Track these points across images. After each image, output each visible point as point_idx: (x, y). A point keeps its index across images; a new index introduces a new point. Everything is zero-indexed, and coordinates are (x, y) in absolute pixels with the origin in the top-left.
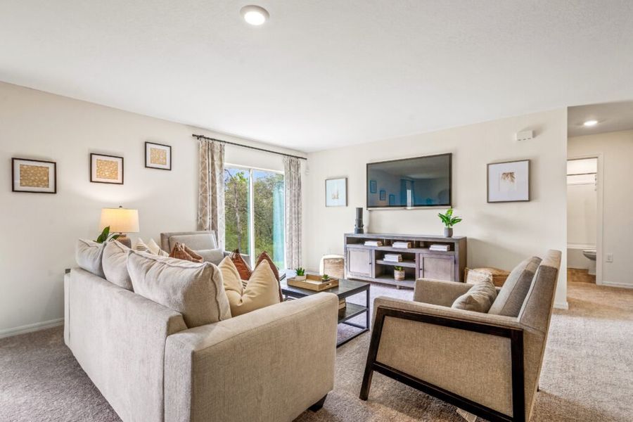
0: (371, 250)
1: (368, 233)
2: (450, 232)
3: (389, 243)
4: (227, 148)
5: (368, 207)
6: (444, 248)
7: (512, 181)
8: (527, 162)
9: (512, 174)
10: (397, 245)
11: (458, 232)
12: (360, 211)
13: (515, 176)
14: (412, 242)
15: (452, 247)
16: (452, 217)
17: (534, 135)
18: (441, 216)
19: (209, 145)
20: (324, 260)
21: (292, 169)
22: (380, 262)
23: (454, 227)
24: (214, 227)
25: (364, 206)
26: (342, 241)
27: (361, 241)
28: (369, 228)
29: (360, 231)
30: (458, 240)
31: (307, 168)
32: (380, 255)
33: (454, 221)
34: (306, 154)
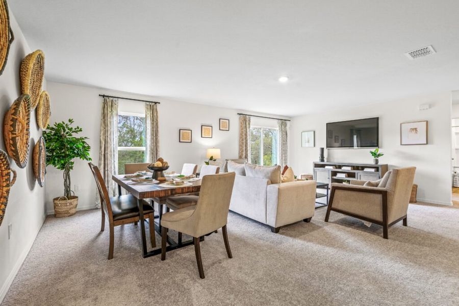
0: (329, 171)
1: (327, 161)
2: (377, 161)
3: (340, 167)
4: (252, 119)
5: (327, 147)
6: (373, 170)
7: (416, 133)
8: (425, 122)
9: (416, 129)
10: (344, 169)
11: (382, 161)
12: (322, 150)
13: (418, 130)
14: (354, 166)
15: (377, 169)
16: (378, 153)
17: (430, 107)
18: (372, 153)
19: (245, 118)
20: (302, 176)
21: (283, 127)
22: (335, 177)
23: (380, 159)
24: (246, 157)
25: (324, 146)
26: (312, 166)
27: (323, 166)
28: (327, 159)
29: (322, 160)
30: (382, 166)
31: (291, 126)
32: (334, 173)
33: (379, 155)
34: (290, 117)
